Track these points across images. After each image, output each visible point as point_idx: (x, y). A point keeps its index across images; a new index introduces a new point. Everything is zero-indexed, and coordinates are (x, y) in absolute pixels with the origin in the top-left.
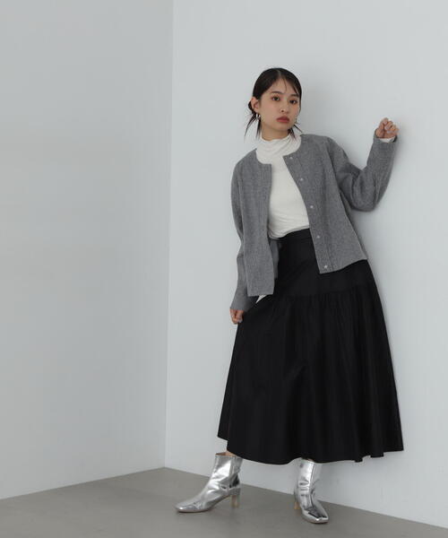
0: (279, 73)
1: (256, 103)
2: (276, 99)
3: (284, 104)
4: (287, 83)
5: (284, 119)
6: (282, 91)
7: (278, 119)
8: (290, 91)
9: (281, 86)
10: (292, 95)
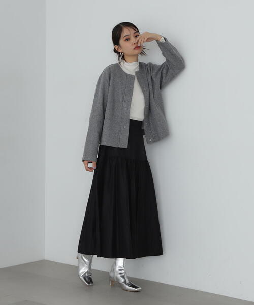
0: (121, 25)
1: (118, 48)
2: (127, 40)
3: (133, 40)
4: (128, 28)
5: (138, 47)
6: (129, 34)
7: (134, 49)
8: (133, 31)
9: (126, 32)
10: (135, 33)
